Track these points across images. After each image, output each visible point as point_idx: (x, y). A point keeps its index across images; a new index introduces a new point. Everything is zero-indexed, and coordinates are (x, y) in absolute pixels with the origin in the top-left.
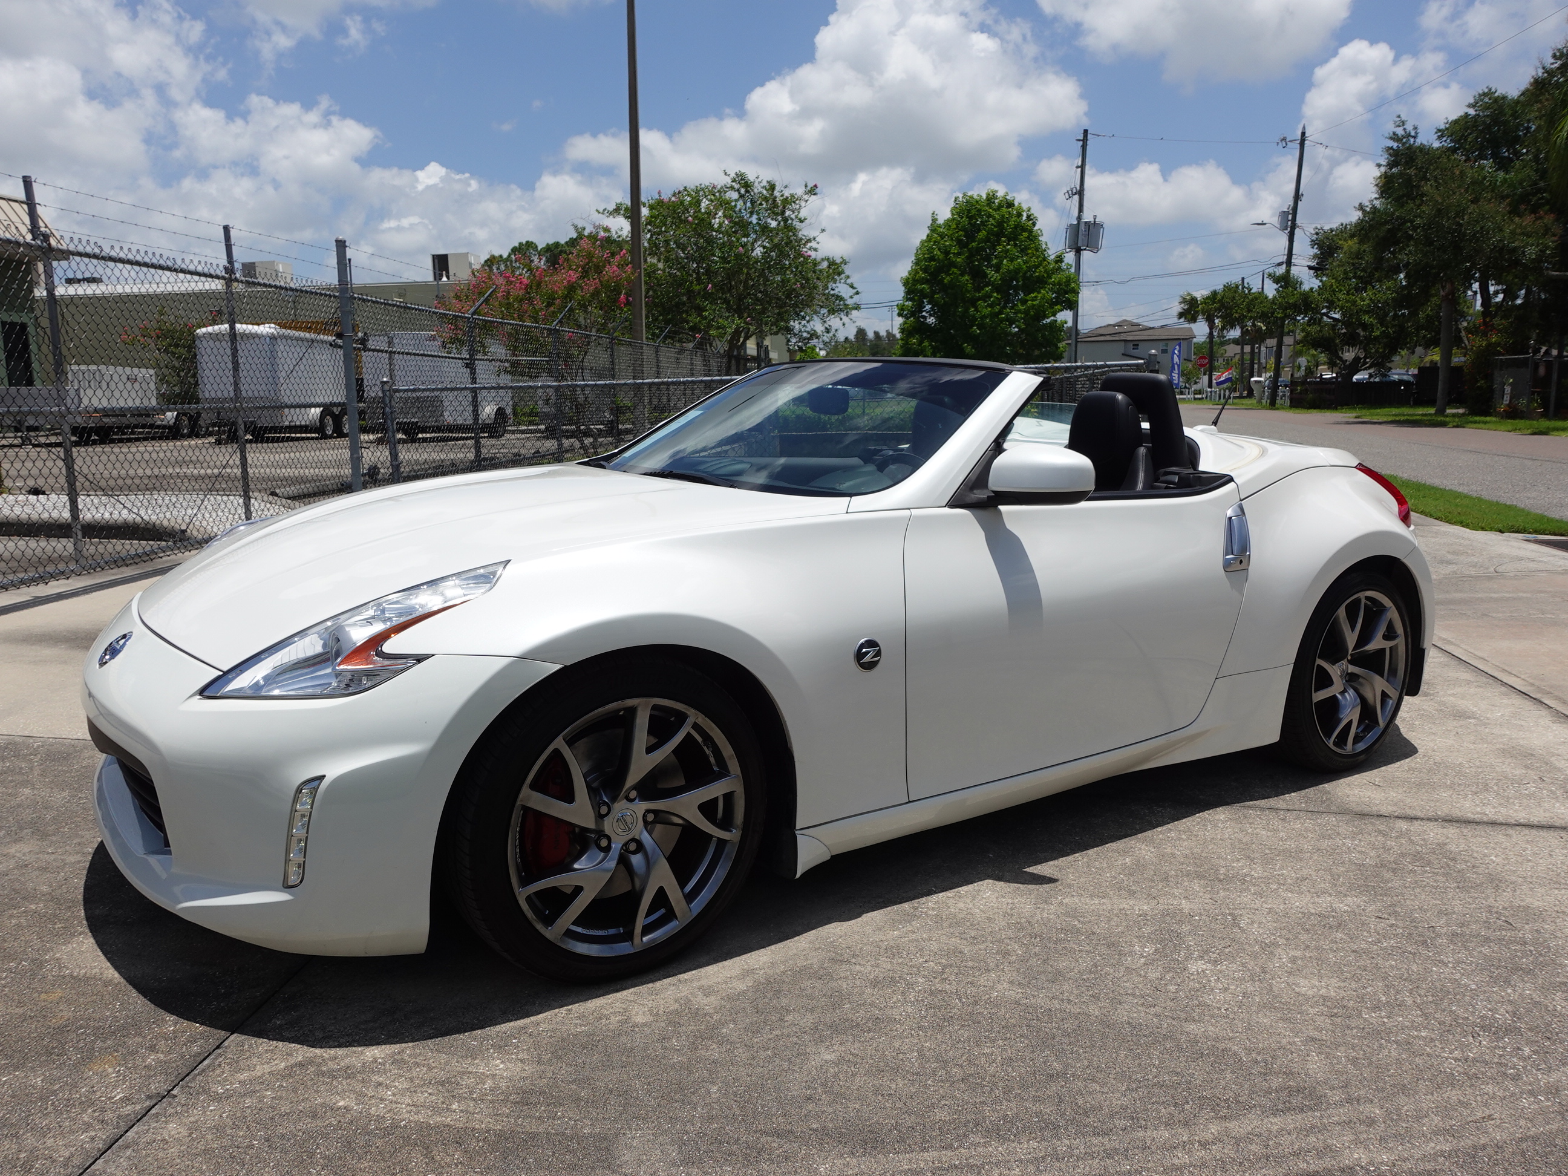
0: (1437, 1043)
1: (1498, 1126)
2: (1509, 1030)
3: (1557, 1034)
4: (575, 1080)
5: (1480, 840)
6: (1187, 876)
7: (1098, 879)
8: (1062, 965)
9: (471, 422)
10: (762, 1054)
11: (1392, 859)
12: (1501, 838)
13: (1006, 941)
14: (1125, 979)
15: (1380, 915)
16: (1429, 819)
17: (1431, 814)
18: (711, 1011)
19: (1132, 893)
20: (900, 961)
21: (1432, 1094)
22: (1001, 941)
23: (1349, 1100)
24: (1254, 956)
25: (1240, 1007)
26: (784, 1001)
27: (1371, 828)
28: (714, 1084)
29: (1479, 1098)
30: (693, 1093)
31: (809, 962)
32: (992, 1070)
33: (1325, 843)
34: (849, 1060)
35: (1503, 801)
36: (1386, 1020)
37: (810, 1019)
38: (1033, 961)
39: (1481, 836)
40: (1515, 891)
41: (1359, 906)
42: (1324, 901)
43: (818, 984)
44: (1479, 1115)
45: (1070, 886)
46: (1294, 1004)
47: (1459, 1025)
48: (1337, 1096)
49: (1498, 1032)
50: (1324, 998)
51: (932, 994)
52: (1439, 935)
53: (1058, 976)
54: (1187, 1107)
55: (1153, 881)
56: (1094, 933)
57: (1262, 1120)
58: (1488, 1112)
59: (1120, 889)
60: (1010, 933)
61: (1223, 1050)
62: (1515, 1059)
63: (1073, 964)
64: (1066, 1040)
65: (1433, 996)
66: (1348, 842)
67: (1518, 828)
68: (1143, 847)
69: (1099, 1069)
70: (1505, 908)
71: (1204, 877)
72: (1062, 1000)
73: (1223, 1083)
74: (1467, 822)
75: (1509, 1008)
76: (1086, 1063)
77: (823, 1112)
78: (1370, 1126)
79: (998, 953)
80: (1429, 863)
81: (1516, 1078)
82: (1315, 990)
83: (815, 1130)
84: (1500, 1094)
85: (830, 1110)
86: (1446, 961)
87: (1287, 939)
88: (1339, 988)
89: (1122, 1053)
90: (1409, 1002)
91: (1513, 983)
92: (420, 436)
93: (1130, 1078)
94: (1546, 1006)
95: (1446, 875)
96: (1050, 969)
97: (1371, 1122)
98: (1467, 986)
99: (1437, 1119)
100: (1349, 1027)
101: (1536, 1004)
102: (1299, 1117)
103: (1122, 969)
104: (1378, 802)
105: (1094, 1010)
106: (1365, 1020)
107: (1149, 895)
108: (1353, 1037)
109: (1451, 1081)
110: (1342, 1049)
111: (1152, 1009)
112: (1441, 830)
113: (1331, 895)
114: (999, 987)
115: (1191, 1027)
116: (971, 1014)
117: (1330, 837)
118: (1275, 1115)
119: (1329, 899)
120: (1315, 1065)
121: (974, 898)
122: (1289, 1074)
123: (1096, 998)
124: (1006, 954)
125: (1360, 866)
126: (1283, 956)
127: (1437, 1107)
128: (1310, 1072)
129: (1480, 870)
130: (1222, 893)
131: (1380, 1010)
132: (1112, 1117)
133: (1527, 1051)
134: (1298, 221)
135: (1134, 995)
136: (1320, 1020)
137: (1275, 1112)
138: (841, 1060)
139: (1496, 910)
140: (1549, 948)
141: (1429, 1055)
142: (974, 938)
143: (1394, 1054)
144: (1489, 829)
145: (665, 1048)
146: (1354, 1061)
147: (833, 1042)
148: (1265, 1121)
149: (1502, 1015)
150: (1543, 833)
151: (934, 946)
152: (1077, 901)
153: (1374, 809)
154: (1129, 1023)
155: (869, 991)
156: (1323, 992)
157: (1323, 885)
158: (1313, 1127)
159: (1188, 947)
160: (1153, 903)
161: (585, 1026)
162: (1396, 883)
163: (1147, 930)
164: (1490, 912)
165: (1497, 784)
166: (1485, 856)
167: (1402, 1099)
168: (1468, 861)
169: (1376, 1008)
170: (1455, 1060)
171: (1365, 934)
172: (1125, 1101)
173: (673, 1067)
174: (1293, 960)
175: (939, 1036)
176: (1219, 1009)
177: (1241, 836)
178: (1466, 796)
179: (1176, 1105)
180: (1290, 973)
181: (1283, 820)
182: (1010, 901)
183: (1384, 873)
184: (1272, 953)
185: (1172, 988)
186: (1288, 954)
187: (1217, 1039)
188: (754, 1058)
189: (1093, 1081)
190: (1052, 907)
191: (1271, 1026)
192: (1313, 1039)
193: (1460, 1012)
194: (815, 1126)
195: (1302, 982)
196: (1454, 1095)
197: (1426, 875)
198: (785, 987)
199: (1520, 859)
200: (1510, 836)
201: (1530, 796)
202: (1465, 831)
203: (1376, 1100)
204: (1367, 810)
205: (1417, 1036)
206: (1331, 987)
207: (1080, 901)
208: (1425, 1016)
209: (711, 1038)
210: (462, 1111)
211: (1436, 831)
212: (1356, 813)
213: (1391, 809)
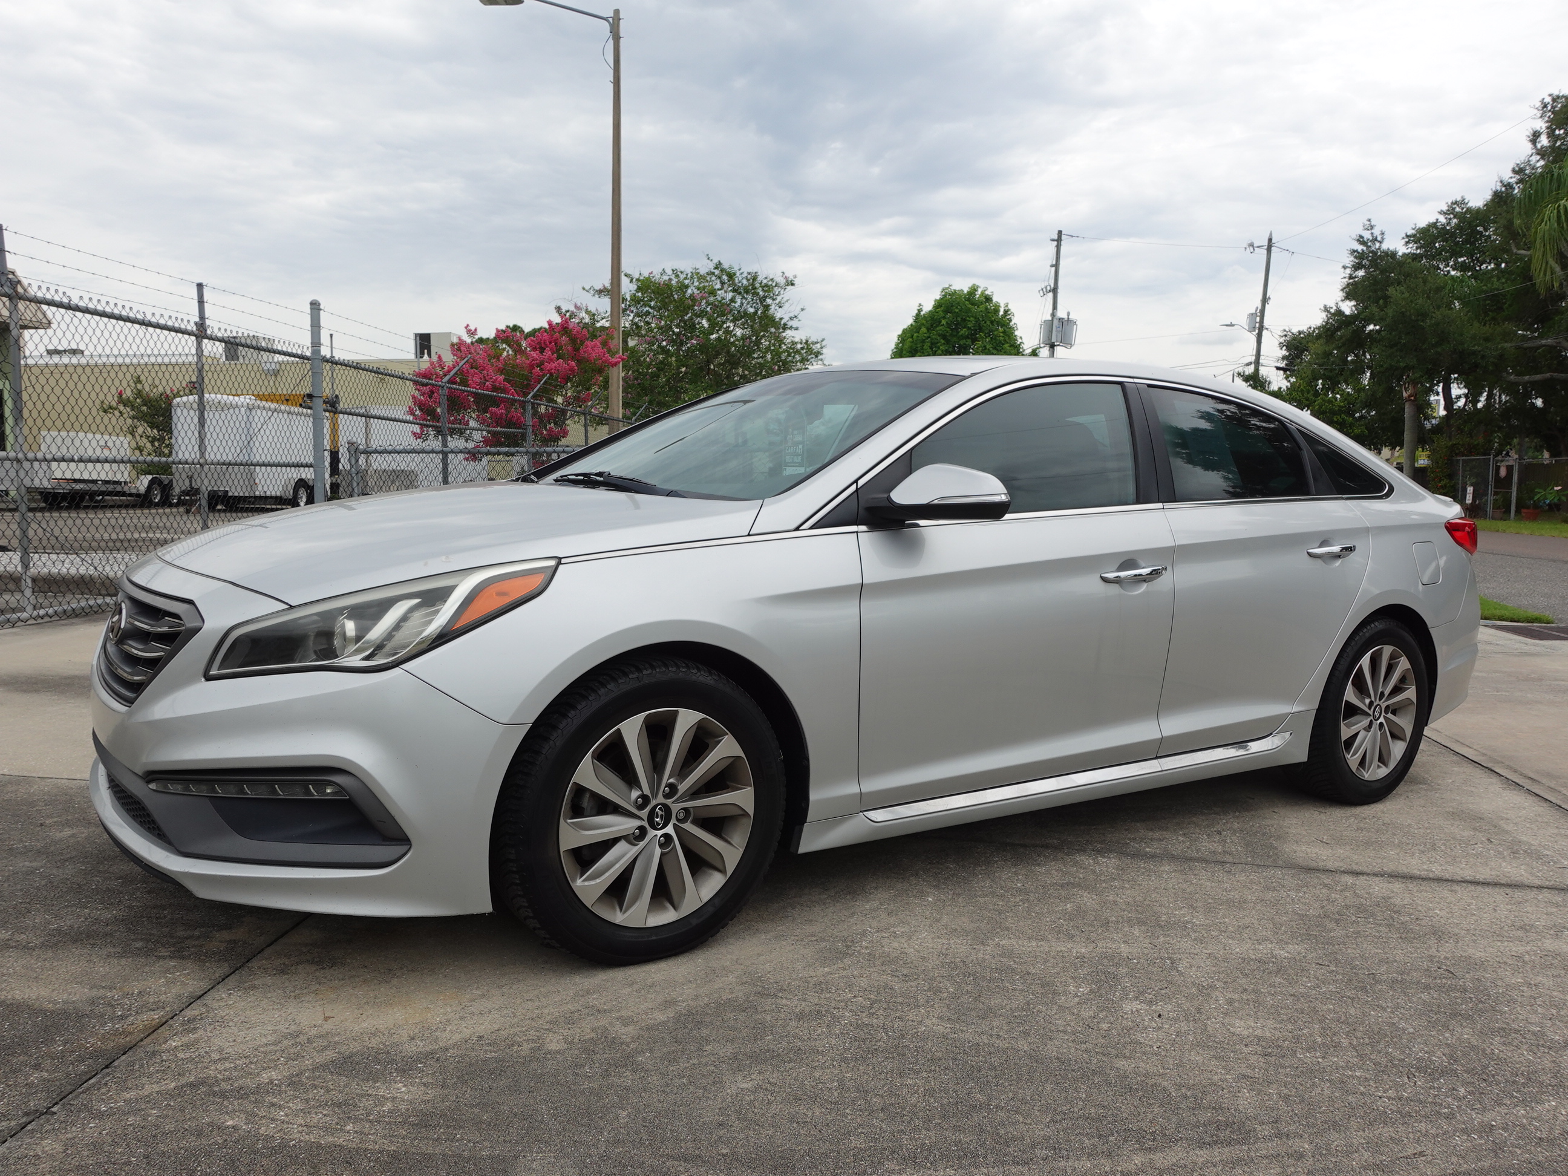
0: (1371, 1082)
1: (1430, 1162)
2: (1445, 1072)
3: (1493, 1076)
4: (478, 1104)
5: (1425, 894)
6: (1128, 922)
8: (995, 1002)
10: (677, 1082)
11: (1336, 910)
12: (1446, 893)
13: (938, 979)
14: (1057, 1016)
15: (1320, 961)
16: (1376, 875)
17: (1376, 870)
18: (628, 1040)
19: (1071, 937)
20: (828, 995)
21: (1364, 1131)
22: (933, 979)
23: (1279, 1135)
24: (1190, 998)
25: (1172, 1045)
26: (705, 1032)
27: (1316, 881)
28: (624, 1109)
29: (1411, 1135)
30: (601, 1118)
31: (734, 996)
32: (913, 1100)
33: (1270, 895)
34: (766, 1089)
35: (1450, 860)
36: (1320, 1060)
37: (730, 1049)
38: (964, 999)
39: (1426, 891)
40: (1457, 942)
41: (1299, 953)
42: (1265, 948)
43: (742, 1017)
44: (1410, 1152)
46: (1228, 1044)
47: (1395, 1066)
48: (1267, 1130)
49: (1433, 1073)
50: (1259, 1038)
51: (858, 1027)
52: (1378, 982)
53: (988, 1013)
54: (1111, 1138)
55: (1092, 925)
56: (1029, 974)
57: (1188, 1153)
58: (1419, 1149)
59: (1059, 933)
60: (944, 972)
61: (1152, 1085)
62: (1449, 1099)
63: (1005, 1002)
64: (993, 1074)
65: (1369, 1038)
66: (1293, 894)
67: (1464, 884)
68: (1086, 894)
69: (1024, 1101)
70: (1446, 958)
71: (1145, 924)
72: (991, 1036)
73: (1150, 1116)
74: (1412, 878)
75: (1447, 1051)
76: (1011, 1095)
77: (734, 1138)
78: (1298, 1159)
79: (929, 990)
80: (1373, 915)
81: (1449, 1117)
82: (1251, 1030)
83: (724, 1155)
84: (1433, 1131)
85: (742, 1136)
86: (1384, 1004)
87: (1226, 983)
88: (1275, 1028)
89: (1049, 1087)
90: (1345, 1043)
91: (1451, 1028)
93: (1055, 1110)
94: (1484, 1050)
95: (1389, 926)
96: (981, 1006)
98: (1402, 1028)
99: (1366, 1155)
100: (1283, 1066)
101: (1474, 1048)
102: (1226, 1150)
103: (1055, 1007)
104: (1324, 858)
105: (1023, 1045)
106: (1300, 1059)
108: (1286, 1076)
109: (1384, 1118)
110: (1274, 1086)
111: (1083, 1045)
112: (1386, 885)
113: (1272, 943)
114: (927, 1022)
115: (1121, 1063)
116: (897, 1047)
117: (1274, 889)
118: (1201, 1148)
119: (1270, 946)
120: (1246, 1101)
121: (909, 938)
122: (1218, 1108)
123: (1026, 1034)
124: (937, 991)
125: (1302, 917)
126: (1220, 998)
127: (1368, 1143)
128: (1240, 1107)
129: (1423, 923)
130: (1162, 939)
131: (1315, 1050)
132: (1033, 1146)
133: (1462, 1091)
134: (1266, 324)
135: (1065, 1032)
136: (1253, 1059)
137: (1202, 1145)
138: (757, 1089)
139: (1437, 959)
140: (1489, 995)
141: (1362, 1094)
142: (906, 976)
143: (1327, 1092)
144: (1434, 885)
145: (577, 1074)
146: (1286, 1098)
147: (752, 1071)
148: (1191, 1153)
149: (1439, 1058)
150: (1488, 890)
151: (864, 983)
152: (1015, 943)
153: (1321, 864)
154: (1058, 1058)
155: (793, 1023)
156: (1258, 1032)
157: (1264, 933)
158: (1239, 1160)
159: (1124, 988)
160: (1091, 947)
161: (495, 1052)
162: (1338, 933)
163: (1083, 972)
164: (1432, 961)
165: (1445, 844)
166: (1429, 909)
167: (1332, 1136)
168: (1412, 914)
169: (1310, 1049)
170: (1389, 1098)
171: (1304, 979)
172: (1049, 1132)
173: (583, 1093)
174: (1230, 1002)
175: (861, 1068)
176: (1151, 1047)
177: (1185, 886)
178: (1413, 854)
179: (1100, 1136)
180: (1226, 1014)
181: (1229, 872)
183: (1327, 923)
184: (1209, 995)
185: (1105, 1026)
186: (1225, 996)
187: (1147, 1075)
188: (668, 1085)
189: (1016, 1112)
190: (988, 948)
191: (1203, 1063)
192: (1244, 1076)
193: (1397, 1054)
194: (724, 1151)
195: (1238, 1023)
196: (1386, 1132)
197: (1370, 926)
198: (707, 1019)
199: (1464, 913)
200: (1456, 892)
201: (1477, 855)
202: (1411, 886)
203: (1306, 1136)
204: (1313, 864)
205: (1352, 1076)
206: (1267, 1028)
207: (1017, 943)
208: (1361, 1057)
209: (625, 1065)
210: (356, 1132)
211: (1381, 885)
212: (1302, 868)
213: (1337, 864)
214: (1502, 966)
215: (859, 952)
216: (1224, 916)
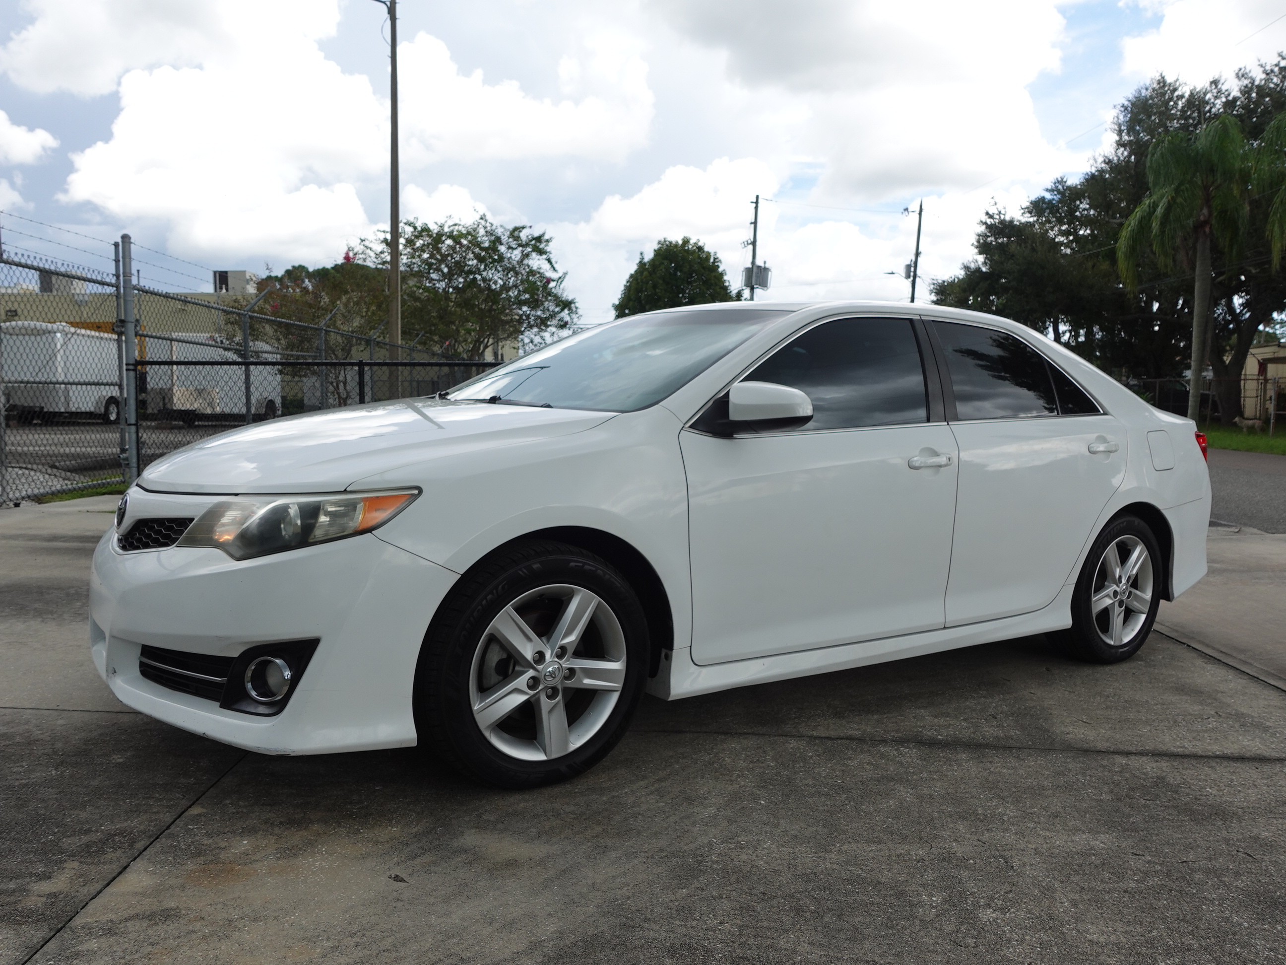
6: (951, 816)
7: (869, 823)
9: (244, 412)
11: (1124, 793)
33: (1062, 780)
45: (845, 832)
59: (892, 834)
67: (1218, 760)
71: (966, 818)
74: (1172, 755)
92: (196, 423)
95: (1177, 808)
107: (920, 839)
121: (756, 849)
125: (1100, 802)
134: (919, 272)
144: (1194, 761)
150: (1240, 764)
152: (855, 848)
157: (1074, 823)
166: (1201, 788)
168: (1189, 794)
177: (986, 774)
182: (790, 850)
183: (1122, 807)
200: (1213, 768)
204: (1085, 746)
211: (1151, 765)
212: (1077, 750)
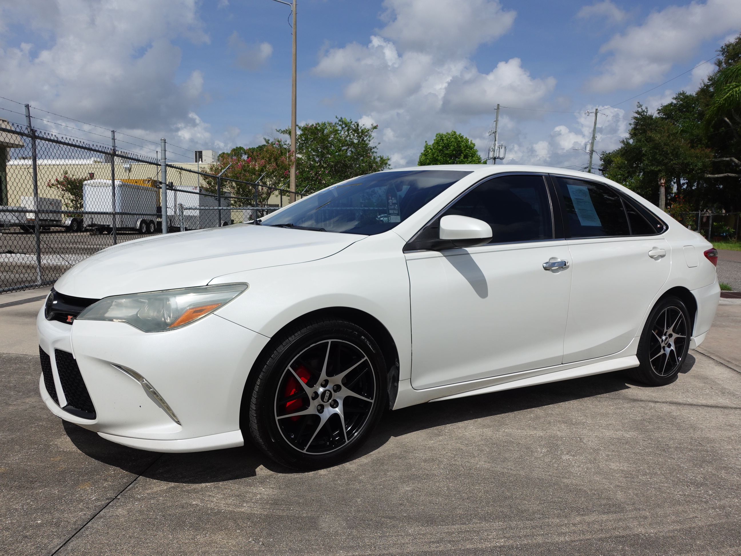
0: (672, 488)
1: (700, 520)
2: (702, 485)
3: (723, 486)
4: (297, 496)
5: (686, 411)
6: (559, 422)
8: (507, 456)
10: (378, 487)
11: (648, 418)
12: (695, 410)
13: (481, 446)
14: (535, 461)
15: (644, 439)
16: (663, 402)
17: (664, 400)
18: (354, 470)
19: (535, 428)
20: (435, 452)
21: (671, 508)
22: (479, 446)
23: (636, 509)
24: (590, 454)
25: (586, 473)
26: (386, 467)
27: (638, 405)
28: (358, 498)
29: (691, 509)
30: (350, 501)
31: (395, 452)
32: (480, 495)
33: (618, 411)
34: (417, 490)
35: (695, 396)
36: (649, 479)
37: (398, 474)
38: (494, 454)
39: (686, 410)
40: (702, 431)
41: (634, 436)
42: (619, 434)
43: (400, 461)
44: (691, 516)
46: (609, 473)
47: (681, 482)
48: (630, 508)
49: (698, 485)
50: (622, 471)
51: (451, 465)
52: (670, 448)
53: (505, 460)
54: (565, 510)
55: (544, 424)
56: (520, 444)
57: (599, 516)
58: (695, 515)
59: (529, 427)
60: (483, 442)
61: (580, 489)
62: (705, 495)
63: (512, 455)
64: (511, 484)
65: (669, 471)
66: (629, 411)
67: (703, 407)
68: (538, 410)
69: (526, 496)
70: (698, 438)
71: (566, 423)
72: (508, 469)
73: (581, 502)
74: (679, 404)
75: (702, 476)
76: (521, 493)
77: (408, 510)
78: (645, 519)
79: (478, 450)
80: (664, 420)
81: (706, 502)
82: (618, 467)
83: (405, 517)
84: (700, 508)
85: (411, 509)
86: (673, 457)
87: (605, 448)
88: (628, 467)
89: (536, 490)
90: (659, 472)
91: (703, 466)
93: (540, 499)
94: (718, 476)
95: (672, 424)
96: (502, 457)
97: (646, 518)
98: (683, 467)
99: (673, 517)
100: (634, 482)
101: (714, 475)
102: (615, 515)
103: (533, 458)
105: (522, 473)
106: (640, 479)
107: (542, 429)
108: (636, 486)
109: (679, 503)
110: (631, 490)
111: (548, 473)
112: (669, 407)
113: (622, 431)
114: (480, 463)
115: (565, 480)
116: (469, 473)
117: (620, 409)
118: (604, 514)
119: (622, 432)
120: (620, 496)
121: (465, 428)
122: (608, 499)
123: (523, 468)
124: (482, 451)
125: (634, 421)
126: (603, 454)
127: (673, 513)
128: (618, 498)
129: (686, 423)
130: (574, 429)
131: (647, 475)
132: (534, 513)
133: (710, 492)
135: (539, 467)
136: (621, 479)
137: (604, 513)
138: (413, 490)
139: (694, 438)
140: (718, 453)
141: (668, 493)
142: (467, 444)
143: (654, 492)
144: (689, 407)
145: (335, 484)
146: (637, 495)
147: (409, 483)
148: (600, 516)
149: (699, 479)
150: (713, 409)
151: (450, 447)
153: (639, 398)
154: (538, 478)
155: (423, 464)
156: (621, 468)
158: (620, 519)
159: (561, 450)
160: (545, 432)
162: (650, 427)
163: (543, 443)
164: (692, 439)
165: (692, 390)
166: (688, 417)
167: (658, 510)
168: (681, 419)
169: (645, 474)
170: (680, 495)
171: (638, 446)
172: (539, 508)
173: (339, 491)
174: (608, 456)
175: (455, 482)
176: (577, 474)
177: (581, 407)
178: (679, 394)
179: (561, 510)
180: (607, 461)
181: (599, 401)
183: (645, 423)
184: (598, 453)
185: (556, 465)
186: (605, 453)
187: (576, 485)
188: (375, 489)
189: (524, 500)
190: (500, 433)
191: (600, 481)
192: (618, 486)
193: (681, 477)
194: (405, 515)
195: (612, 464)
196: (680, 508)
197: (663, 424)
198: (386, 462)
199: (704, 419)
200: (699, 410)
201: (707, 394)
202: (679, 407)
203: (647, 510)
204: (635, 398)
205: (663, 486)
206: (625, 466)
207: (512, 431)
208: (666, 478)
209: (355, 481)
210: (248, 507)
211: (666, 407)
212: (631, 399)
213: (646, 398)
214: (723, 441)
215: (445, 434)
216: (600, 420)
